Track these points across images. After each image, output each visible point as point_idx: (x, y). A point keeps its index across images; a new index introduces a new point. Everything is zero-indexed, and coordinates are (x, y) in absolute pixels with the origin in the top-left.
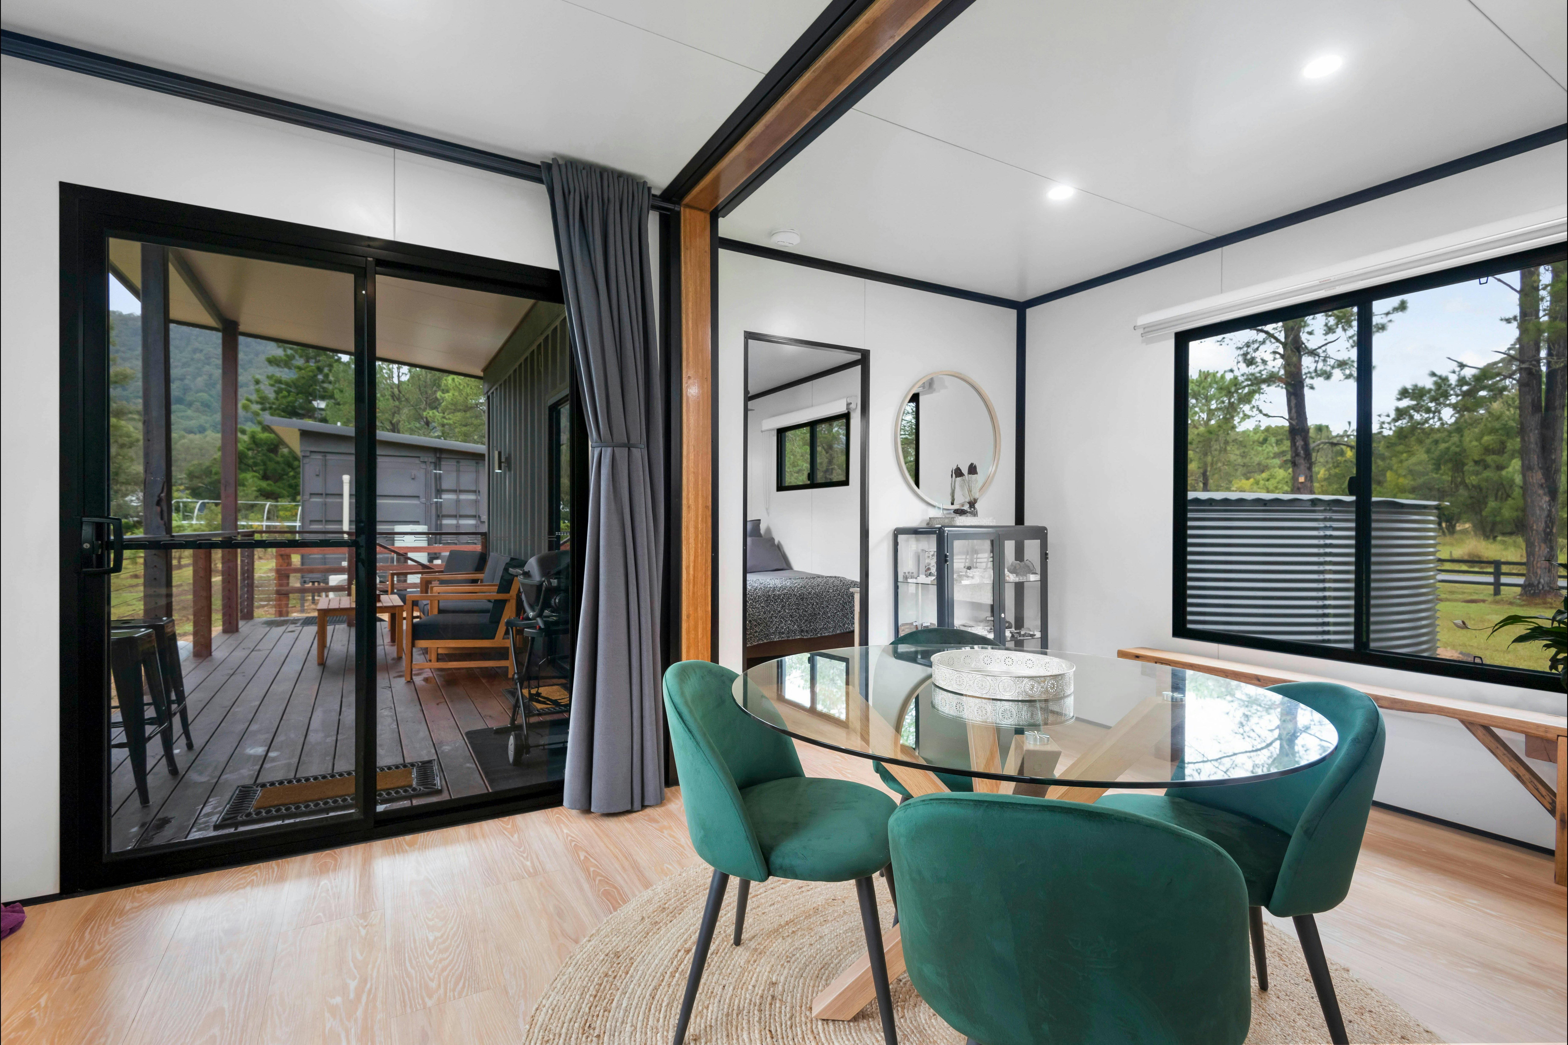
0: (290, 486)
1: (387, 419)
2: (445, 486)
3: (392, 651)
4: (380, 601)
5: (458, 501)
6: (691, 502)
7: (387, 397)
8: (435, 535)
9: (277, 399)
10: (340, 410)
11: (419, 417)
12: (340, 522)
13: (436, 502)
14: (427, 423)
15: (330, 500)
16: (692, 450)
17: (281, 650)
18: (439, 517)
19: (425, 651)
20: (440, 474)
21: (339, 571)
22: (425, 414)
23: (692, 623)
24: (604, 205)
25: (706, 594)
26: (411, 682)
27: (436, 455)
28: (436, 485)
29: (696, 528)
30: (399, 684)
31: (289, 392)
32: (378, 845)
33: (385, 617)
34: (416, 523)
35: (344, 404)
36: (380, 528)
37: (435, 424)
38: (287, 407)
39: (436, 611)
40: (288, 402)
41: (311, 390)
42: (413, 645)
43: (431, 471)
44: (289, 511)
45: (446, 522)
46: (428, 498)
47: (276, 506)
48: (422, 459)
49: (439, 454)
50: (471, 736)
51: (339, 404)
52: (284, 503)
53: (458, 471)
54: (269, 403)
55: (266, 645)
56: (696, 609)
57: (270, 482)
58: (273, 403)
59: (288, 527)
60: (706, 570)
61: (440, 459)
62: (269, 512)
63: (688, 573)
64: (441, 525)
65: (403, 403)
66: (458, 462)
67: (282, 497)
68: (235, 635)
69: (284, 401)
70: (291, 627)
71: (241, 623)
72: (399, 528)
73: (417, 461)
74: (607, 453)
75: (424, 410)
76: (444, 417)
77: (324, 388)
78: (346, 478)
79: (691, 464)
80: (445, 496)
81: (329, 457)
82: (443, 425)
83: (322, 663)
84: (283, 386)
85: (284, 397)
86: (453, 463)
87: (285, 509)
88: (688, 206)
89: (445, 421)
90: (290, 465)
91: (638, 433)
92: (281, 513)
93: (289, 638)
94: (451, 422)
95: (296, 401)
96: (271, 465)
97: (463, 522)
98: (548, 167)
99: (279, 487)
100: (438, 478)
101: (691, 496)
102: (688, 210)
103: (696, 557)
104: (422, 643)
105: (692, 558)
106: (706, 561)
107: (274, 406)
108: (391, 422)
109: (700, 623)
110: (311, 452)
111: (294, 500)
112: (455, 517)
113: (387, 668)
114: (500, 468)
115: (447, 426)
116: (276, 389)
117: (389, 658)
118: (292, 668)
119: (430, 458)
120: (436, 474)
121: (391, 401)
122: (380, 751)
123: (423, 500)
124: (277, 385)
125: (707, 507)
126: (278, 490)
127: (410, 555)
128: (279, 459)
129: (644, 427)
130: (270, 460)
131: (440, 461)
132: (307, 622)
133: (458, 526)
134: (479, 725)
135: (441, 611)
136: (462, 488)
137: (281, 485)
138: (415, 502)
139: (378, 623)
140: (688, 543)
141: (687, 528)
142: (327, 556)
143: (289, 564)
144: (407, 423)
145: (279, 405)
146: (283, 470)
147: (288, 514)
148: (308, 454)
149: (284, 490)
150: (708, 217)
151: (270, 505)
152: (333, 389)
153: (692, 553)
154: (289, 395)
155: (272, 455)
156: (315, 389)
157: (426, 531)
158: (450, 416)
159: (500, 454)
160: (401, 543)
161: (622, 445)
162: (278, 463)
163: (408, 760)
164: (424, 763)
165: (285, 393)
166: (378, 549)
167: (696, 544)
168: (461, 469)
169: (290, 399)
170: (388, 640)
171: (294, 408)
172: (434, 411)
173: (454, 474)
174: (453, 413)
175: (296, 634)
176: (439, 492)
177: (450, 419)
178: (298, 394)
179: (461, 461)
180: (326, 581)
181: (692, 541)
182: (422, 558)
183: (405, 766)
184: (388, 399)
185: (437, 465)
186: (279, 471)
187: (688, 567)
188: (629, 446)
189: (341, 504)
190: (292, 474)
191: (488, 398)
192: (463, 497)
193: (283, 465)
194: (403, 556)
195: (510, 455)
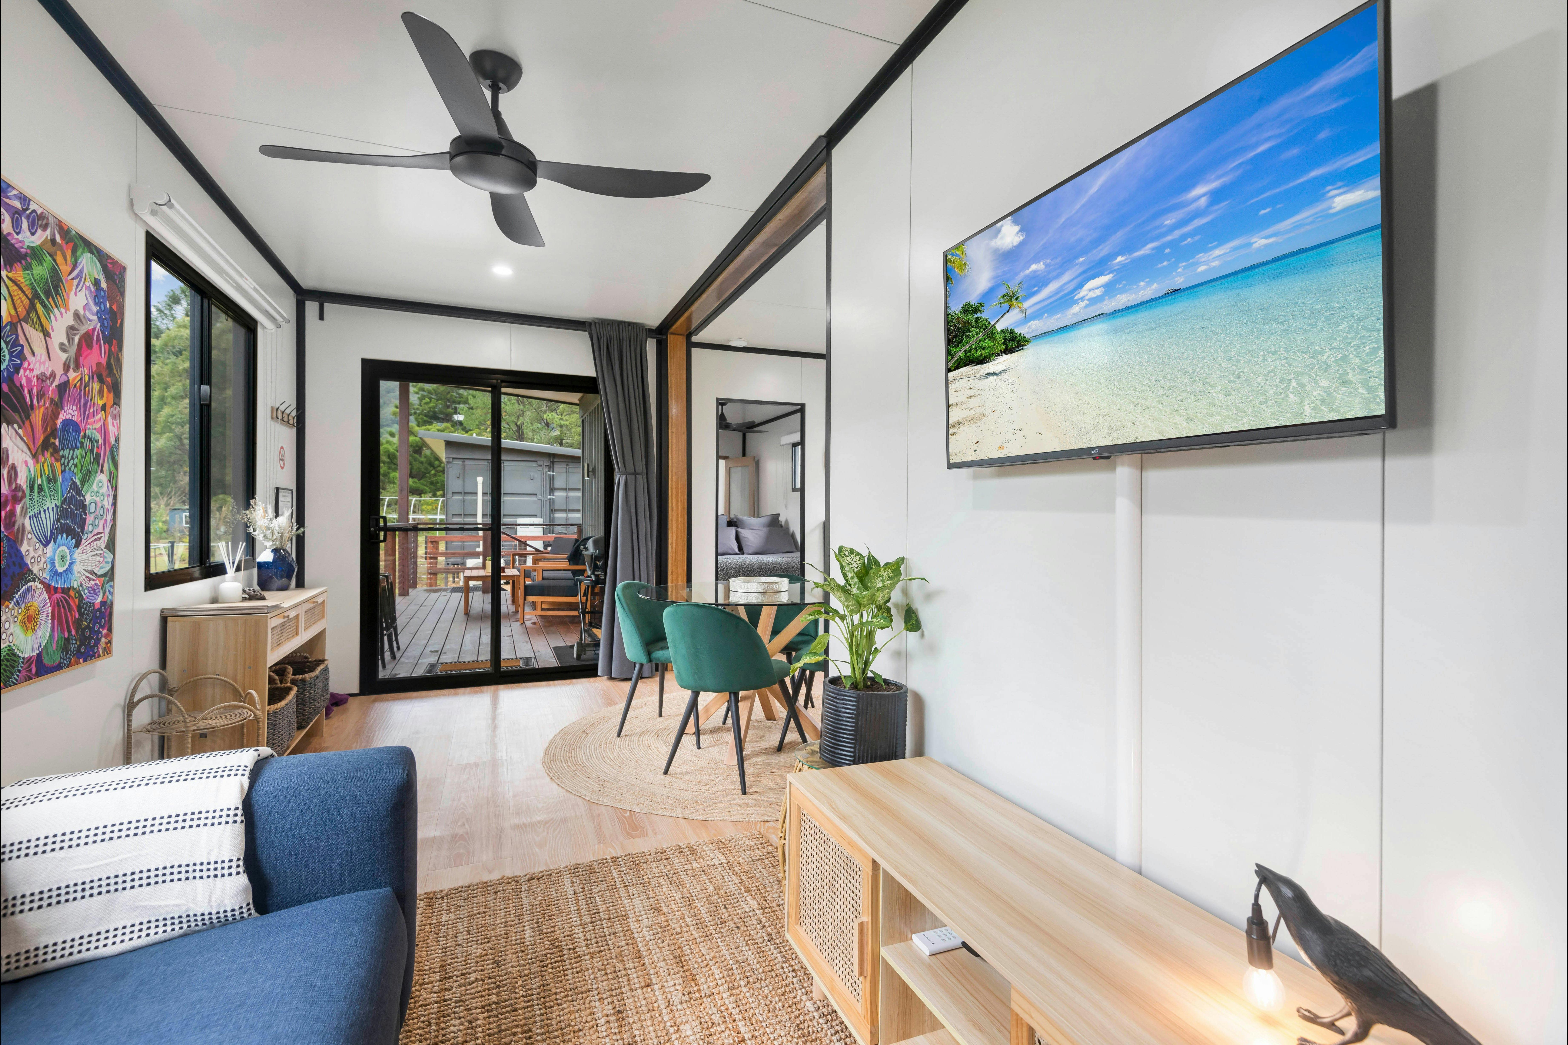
0: (432, 483)
1: (513, 421)
2: (557, 485)
3: (512, 609)
4: (504, 572)
5: (567, 498)
6: (674, 505)
7: (513, 401)
8: (549, 526)
9: (420, 405)
10: (473, 414)
11: (540, 419)
12: (475, 515)
13: (550, 499)
14: (548, 425)
15: (468, 498)
16: (674, 474)
17: (439, 606)
18: (552, 511)
19: (533, 604)
20: (553, 475)
21: (475, 555)
22: (545, 416)
23: (674, 577)
24: (620, 341)
25: (683, 560)
26: (523, 623)
27: (549, 460)
28: (550, 484)
29: (677, 520)
30: (516, 626)
31: (430, 399)
32: (501, 687)
33: (508, 588)
34: (535, 516)
35: (477, 408)
36: (504, 520)
37: (555, 425)
38: (429, 412)
39: (540, 579)
40: (430, 408)
41: (449, 396)
42: (525, 599)
43: (546, 473)
44: (430, 505)
45: (557, 515)
46: (544, 495)
47: (420, 501)
48: (539, 463)
49: (552, 458)
50: (556, 649)
51: (472, 408)
52: (426, 498)
53: (568, 472)
54: (414, 409)
55: (429, 603)
56: (677, 568)
57: (416, 480)
58: (418, 409)
59: (431, 519)
60: (683, 546)
61: (553, 462)
62: (415, 506)
63: (672, 548)
64: (554, 517)
65: (527, 406)
66: (568, 465)
67: (425, 493)
68: (407, 597)
69: (426, 407)
70: (444, 593)
71: (410, 590)
72: (520, 521)
73: (534, 464)
74: (623, 478)
75: (545, 412)
76: (562, 419)
77: (459, 394)
78: (480, 480)
79: (674, 483)
80: (557, 494)
81: (467, 462)
82: (561, 426)
83: (467, 613)
84: (425, 394)
85: (427, 403)
86: (564, 465)
87: (427, 504)
88: (673, 334)
89: (563, 423)
90: (431, 465)
91: (640, 467)
92: (424, 507)
93: (443, 600)
94: (567, 423)
95: (436, 406)
96: (416, 465)
97: (571, 515)
98: (590, 324)
99: (423, 484)
100: (552, 479)
101: (674, 502)
102: (672, 336)
103: (677, 537)
104: (531, 599)
105: (674, 538)
106: (683, 541)
107: (418, 412)
108: (516, 424)
109: (679, 577)
110: (453, 458)
111: (435, 495)
112: (565, 511)
113: (508, 616)
114: (588, 476)
115: (564, 427)
116: (419, 396)
117: (510, 612)
118: (448, 616)
119: (546, 462)
120: (550, 475)
121: (517, 405)
122: (502, 653)
123: (540, 497)
124: (421, 393)
125: (684, 508)
126: (422, 487)
127: (529, 542)
128: (423, 459)
129: (644, 463)
130: (416, 460)
131: (553, 464)
132: (455, 590)
133: (567, 519)
134: (562, 644)
135: (543, 579)
136: (570, 487)
137: (425, 483)
138: (534, 498)
139: (502, 592)
140: (672, 529)
141: (672, 520)
142: (465, 544)
143: (437, 548)
144: (530, 425)
145: (422, 411)
146: (426, 469)
147: (429, 507)
148: (451, 460)
149: (427, 486)
150: (685, 338)
151: (416, 500)
152: (468, 395)
153: (674, 535)
154: (430, 401)
155: (417, 456)
156: (452, 395)
157: (542, 523)
158: (567, 417)
159: (588, 465)
160: (522, 532)
161: (631, 474)
162: (422, 463)
163: (518, 656)
164: (527, 658)
165: (427, 400)
166: (503, 536)
167: (677, 531)
168: (570, 470)
169: (432, 405)
170: (510, 601)
171: (435, 412)
172: (553, 413)
173: (565, 474)
174: (569, 414)
175: (448, 596)
176: (552, 490)
177: (567, 420)
178: (438, 400)
179: (570, 464)
180: (464, 564)
181: (674, 528)
182: (539, 545)
183: (516, 659)
184: (513, 404)
185: (551, 467)
186: (423, 470)
187: (672, 544)
188: (635, 474)
189: (476, 500)
190: (433, 472)
191: (583, 421)
192: (572, 494)
193: (426, 465)
194: (523, 543)
195: (595, 467)
